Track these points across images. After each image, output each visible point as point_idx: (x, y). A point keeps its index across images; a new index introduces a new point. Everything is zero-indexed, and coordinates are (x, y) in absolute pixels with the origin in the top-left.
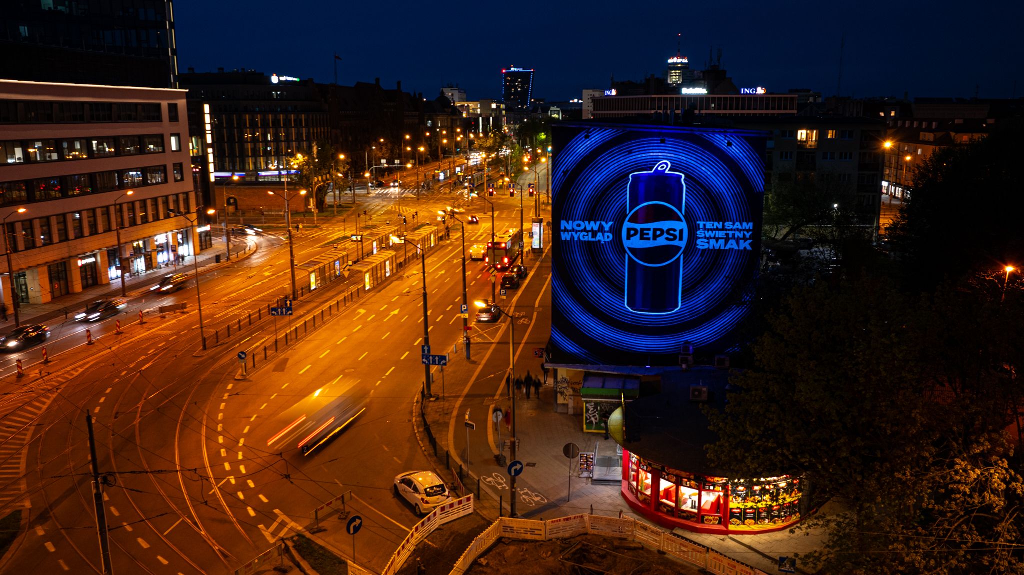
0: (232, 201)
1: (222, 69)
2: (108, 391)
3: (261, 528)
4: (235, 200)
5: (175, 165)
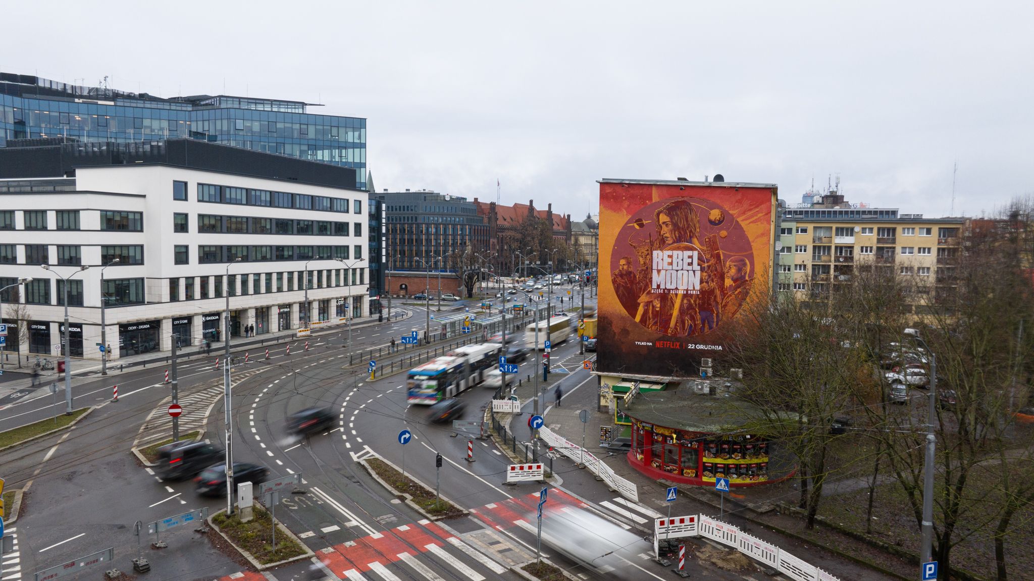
0: (404, 286)
1: (408, 190)
2: (276, 382)
3: (352, 454)
4: (406, 286)
5: (356, 246)
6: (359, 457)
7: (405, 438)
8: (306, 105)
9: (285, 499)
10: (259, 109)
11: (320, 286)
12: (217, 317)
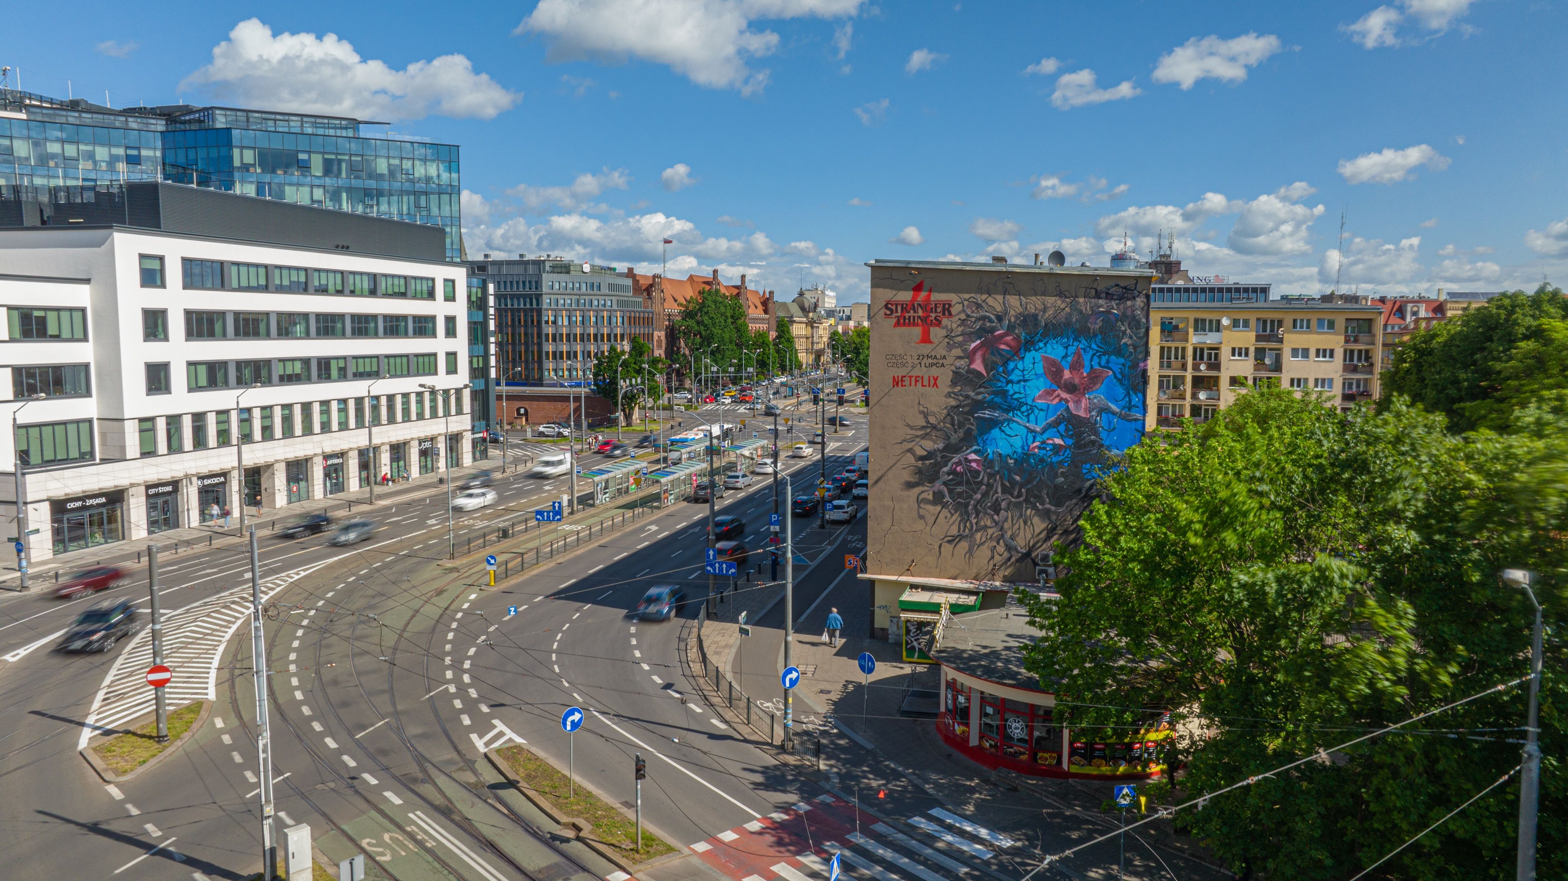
0: (522, 411)
1: (523, 257)
2: (329, 595)
3: (474, 737)
4: (526, 411)
5: (448, 354)
6: (487, 744)
7: (573, 722)
8: (360, 122)
9: (368, 840)
10: (280, 129)
11: (392, 420)
12: (222, 479)
